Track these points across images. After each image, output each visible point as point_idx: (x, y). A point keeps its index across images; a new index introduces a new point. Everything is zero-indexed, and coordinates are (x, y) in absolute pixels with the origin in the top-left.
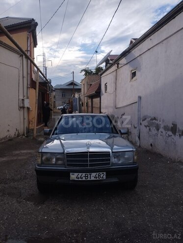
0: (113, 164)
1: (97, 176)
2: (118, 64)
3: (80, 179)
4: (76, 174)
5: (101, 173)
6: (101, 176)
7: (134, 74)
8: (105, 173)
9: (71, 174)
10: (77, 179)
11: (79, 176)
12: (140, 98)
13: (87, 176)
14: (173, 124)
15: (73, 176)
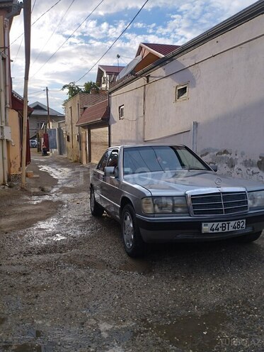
0: (252, 209)
1: (236, 225)
2: (148, 77)
3: (215, 231)
4: (210, 225)
5: (241, 221)
6: (241, 225)
7: (183, 91)
8: (244, 221)
9: (203, 224)
10: (212, 232)
11: (214, 227)
12: (196, 124)
13: (225, 227)
14: (260, 157)
15: (206, 228)
